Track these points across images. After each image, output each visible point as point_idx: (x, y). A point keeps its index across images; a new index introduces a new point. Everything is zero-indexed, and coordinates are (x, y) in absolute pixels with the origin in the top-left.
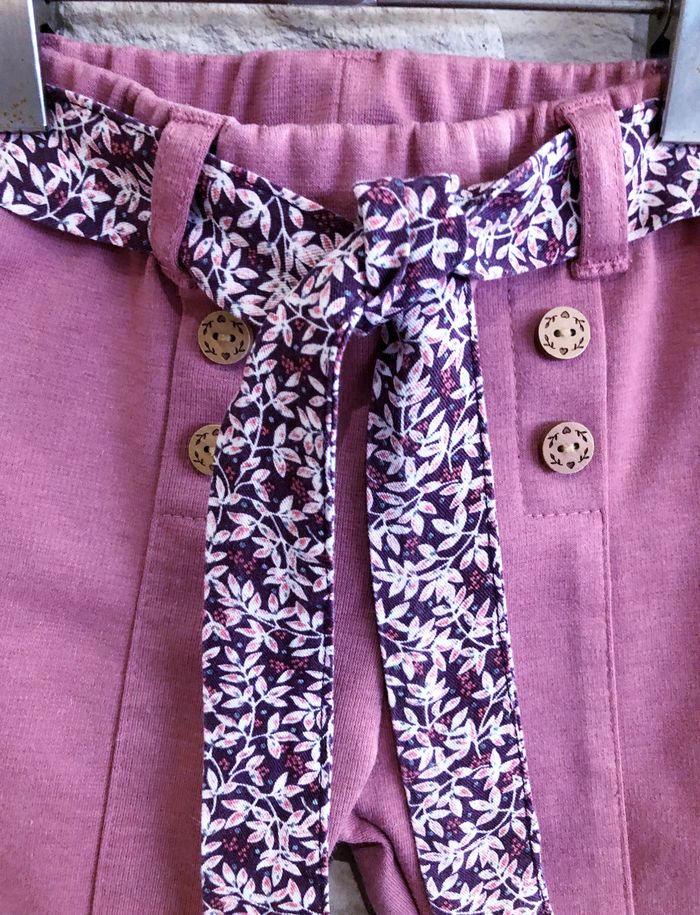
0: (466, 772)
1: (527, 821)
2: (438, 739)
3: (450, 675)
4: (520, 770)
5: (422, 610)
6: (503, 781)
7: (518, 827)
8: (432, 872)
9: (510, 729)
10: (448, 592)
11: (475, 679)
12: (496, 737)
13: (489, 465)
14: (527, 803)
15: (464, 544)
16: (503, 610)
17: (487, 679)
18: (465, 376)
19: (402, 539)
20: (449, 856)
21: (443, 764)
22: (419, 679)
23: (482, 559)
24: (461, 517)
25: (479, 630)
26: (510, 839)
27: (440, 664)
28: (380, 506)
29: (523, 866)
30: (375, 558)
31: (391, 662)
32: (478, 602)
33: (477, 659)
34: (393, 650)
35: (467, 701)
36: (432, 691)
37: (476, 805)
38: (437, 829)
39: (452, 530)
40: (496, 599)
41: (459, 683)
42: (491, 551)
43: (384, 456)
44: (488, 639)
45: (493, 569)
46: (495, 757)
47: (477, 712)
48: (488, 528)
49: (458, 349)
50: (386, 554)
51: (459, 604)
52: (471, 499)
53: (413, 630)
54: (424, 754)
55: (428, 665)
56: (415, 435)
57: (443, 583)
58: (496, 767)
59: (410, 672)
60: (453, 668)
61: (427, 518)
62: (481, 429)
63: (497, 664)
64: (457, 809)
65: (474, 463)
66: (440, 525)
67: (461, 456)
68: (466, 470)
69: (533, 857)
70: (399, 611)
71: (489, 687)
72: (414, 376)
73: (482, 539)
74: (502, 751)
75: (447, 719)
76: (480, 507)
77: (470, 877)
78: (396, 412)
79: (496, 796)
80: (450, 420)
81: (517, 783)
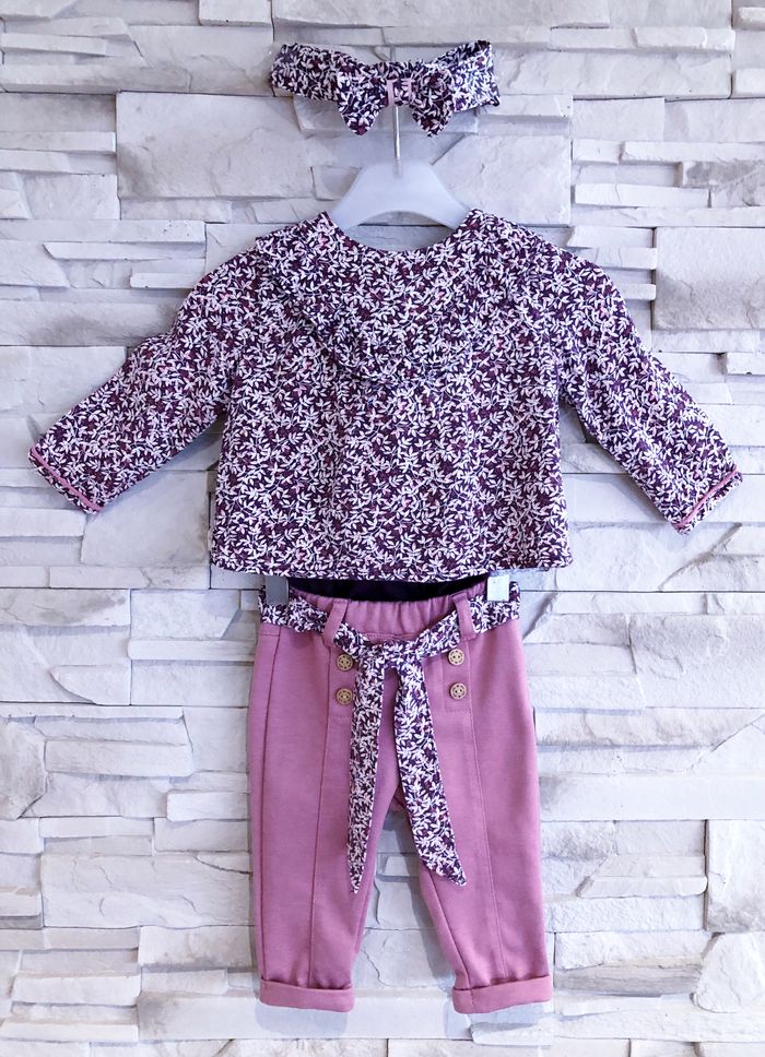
0: (428, 814)
1: (449, 832)
2: (419, 804)
3: (422, 782)
4: (446, 814)
5: (412, 762)
6: (441, 818)
7: (447, 834)
8: (420, 847)
9: (442, 800)
10: (420, 756)
11: (430, 784)
12: (437, 803)
13: (430, 718)
14: (449, 826)
15: (424, 742)
16: (437, 762)
17: (433, 784)
18: (422, 692)
19: (406, 741)
20: (425, 842)
21: (421, 812)
22: (412, 784)
23: (430, 746)
24: (423, 733)
25: (430, 769)
26: (444, 837)
27: (419, 779)
28: (399, 733)
29: (449, 846)
30: (398, 748)
31: (404, 778)
32: (430, 760)
33: (430, 778)
34: (404, 775)
35: (428, 791)
36: (417, 787)
37: (432, 825)
38: (420, 833)
39: (421, 737)
40: (435, 759)
41: (425, 785)
42: (432, 744)
43: (399, 719)
44: (433, 771)
45: (433, 749)
46: (437, 809)
47: (431, 794)
48: (431, 737)
49: (419, 686)
50: (401, 746)
51: (424, 760)
52: (426, 728)
53: (410, 768)
54: (415, 808)
55: (415, 779)
56: (409, 712)
57: (419, 753)
58: (438, 813)
59: (409, 781)
60: (423, 780)
61: (413, 734)
62: (427, 707)
63: (436, 779)
64: (427, 827)
65: (426, 717)
66: (417, 736)
67: (421, 715)
68: (423, 720)
69: (452, 844)
70: (406, 763)
71: (434, 787)
72: (408, 695)
73: (430, 740)
74: (440, 808)
75: (422, 797)
76: (428, 730)
77: (432, 849)
78: (404, 707)
79: (439, 823)
80: (418, 706)
81: (445, 819)
